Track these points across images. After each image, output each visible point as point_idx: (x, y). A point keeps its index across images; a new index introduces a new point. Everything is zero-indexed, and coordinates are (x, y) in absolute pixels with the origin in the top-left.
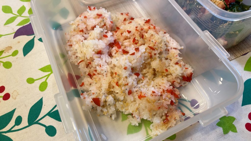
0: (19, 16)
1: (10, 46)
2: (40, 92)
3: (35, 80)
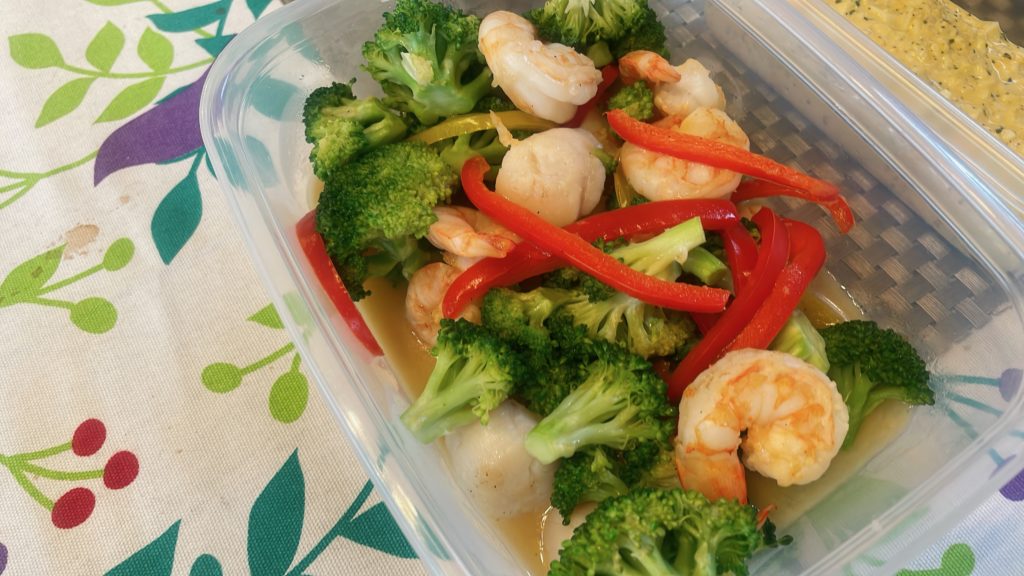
0: (100, 75)
1: (84, 223)
2: (279, 425)
3: (242, 371)
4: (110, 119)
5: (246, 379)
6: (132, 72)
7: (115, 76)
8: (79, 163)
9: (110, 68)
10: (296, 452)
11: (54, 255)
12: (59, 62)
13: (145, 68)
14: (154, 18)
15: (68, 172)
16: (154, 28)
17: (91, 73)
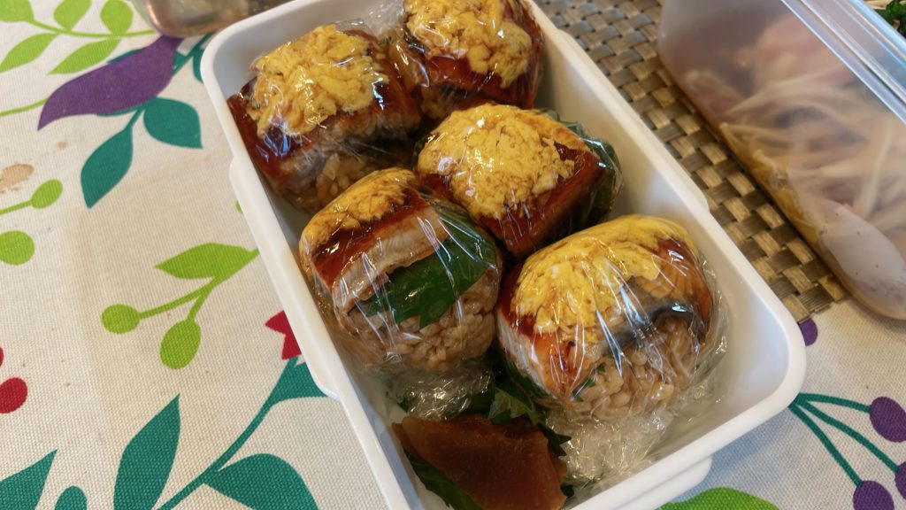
0: (63, 32)
1: (22, 162)
2: (166, 370)
3: (140, 315)
4: (61, 72)
5: (144, 322)
6: (92, 31)
7: (76, 34)
8: (27, 108)
10: (177, 398)
12: (28, 17)
17: (56, 30)
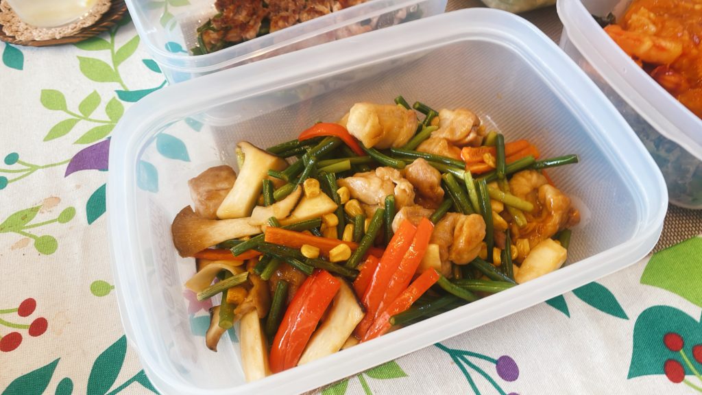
0: (84, 119)
1: (54, 196)
3: (111, 287)
4: (81, 143)
5: (112, 291)
6: (100, 119)
7: (90, 120)
8: (60, 164)
9: (89, 115)
10: (125, 335)
11: (34, 210)
12: (64, 108)
13: (107, 118)
14: (119, 92)
15: (53, 167)
16: (117, 98)
17: (79, 116)
